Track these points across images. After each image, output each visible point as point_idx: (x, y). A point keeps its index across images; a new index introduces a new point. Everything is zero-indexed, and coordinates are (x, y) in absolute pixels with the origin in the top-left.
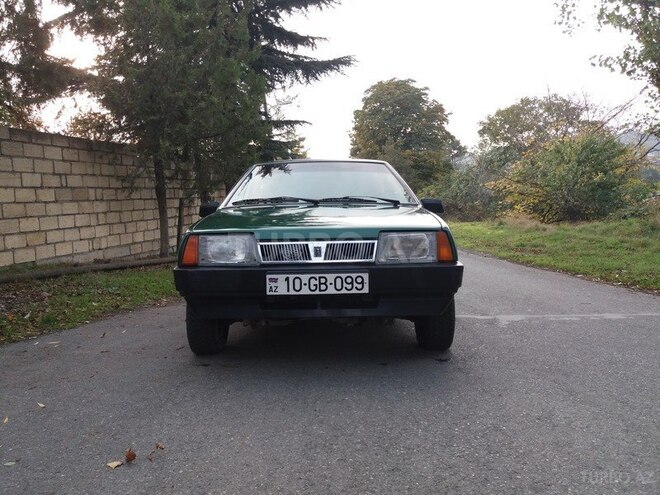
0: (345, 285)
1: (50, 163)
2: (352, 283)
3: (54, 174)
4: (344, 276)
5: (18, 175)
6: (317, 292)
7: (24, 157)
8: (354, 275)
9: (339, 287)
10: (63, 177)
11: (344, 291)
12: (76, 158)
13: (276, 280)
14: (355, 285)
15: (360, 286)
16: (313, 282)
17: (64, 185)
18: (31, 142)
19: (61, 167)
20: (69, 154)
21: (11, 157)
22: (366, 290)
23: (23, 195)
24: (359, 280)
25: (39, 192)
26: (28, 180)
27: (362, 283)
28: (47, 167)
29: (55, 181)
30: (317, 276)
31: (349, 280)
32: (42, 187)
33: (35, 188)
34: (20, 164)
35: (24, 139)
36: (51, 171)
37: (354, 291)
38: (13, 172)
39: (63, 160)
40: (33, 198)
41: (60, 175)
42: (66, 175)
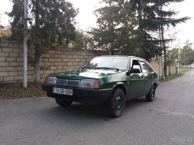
0: (68, 92)
1: (83, 56)
2: (69, 92)
3: (84, 59)
4: (67, 90)
5: (74, 59)
6: (62, 93)
7: (76, 55)
8: (69, 90)
9: (66, 93)
10: (86, 59)
11: (67, 94)
12: (90, 55)
13: (54, 89)
14: (70, 93)
15: (71, 93)
16: (61, 91)
17: (86, 61)
18: (78, 51)
19: (85, 57)
20: (88, 54)
21: (72, 55)
22: (72, 95)
23: (75, 64)
24: (70, 91)
25: (79, 63)
26: (76, 60)
27: (71, 92)
28: (82, 57)
29: (84, 60)
30: (62, 89)
31: (68, 91)
32: (80, 62)
33: (78, 62)
34: (75, 57)
35: (76, 51)
36: (83, 58)
37: (69, 94)
38: (73, 58)
39: (86, 55)
40: (78, 64)
41: (85, 59)
42: (87, 59)
